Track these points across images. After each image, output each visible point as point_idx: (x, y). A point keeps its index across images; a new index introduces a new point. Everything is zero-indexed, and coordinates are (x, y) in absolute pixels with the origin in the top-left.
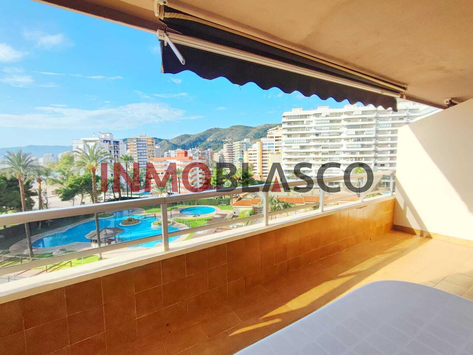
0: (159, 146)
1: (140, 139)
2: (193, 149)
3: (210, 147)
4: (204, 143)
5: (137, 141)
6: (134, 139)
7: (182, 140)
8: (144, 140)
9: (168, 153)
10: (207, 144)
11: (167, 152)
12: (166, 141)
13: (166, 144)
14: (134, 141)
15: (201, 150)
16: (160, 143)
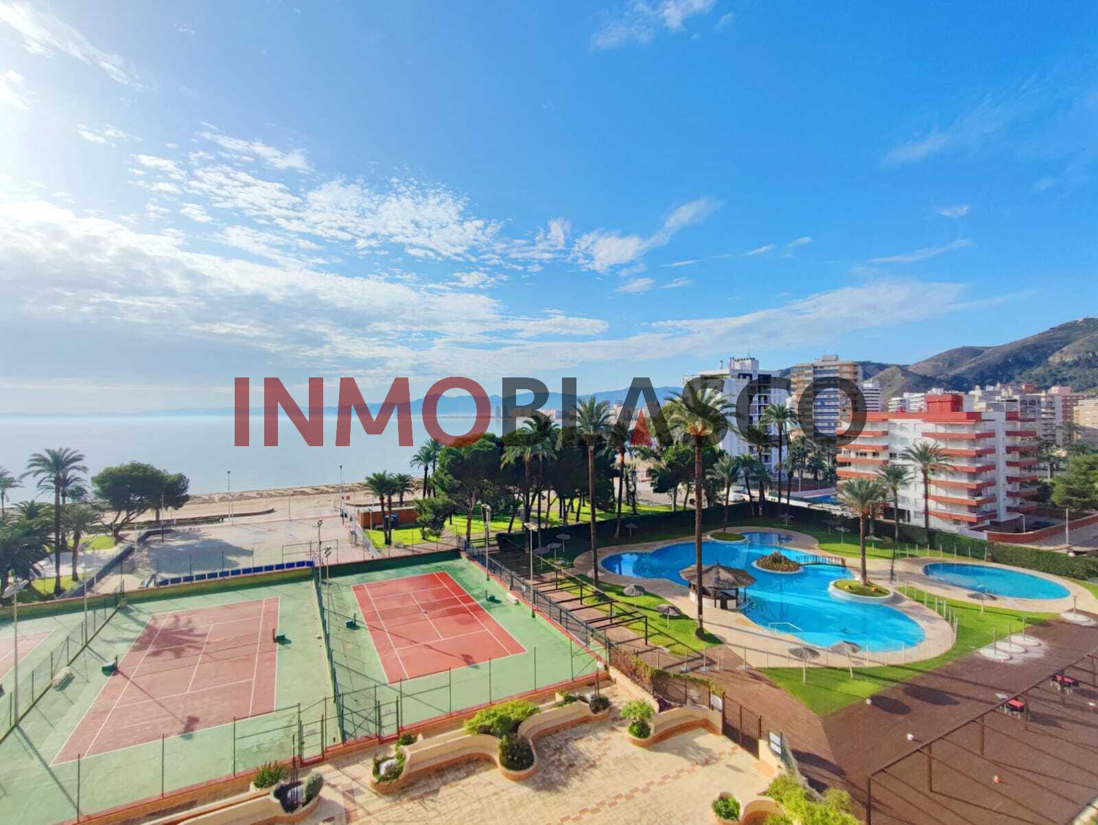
0: (877, 383)
1: (821, 367)
2: (990, 388)
3: (1062, 382)
4: (1038, 371)
5: (815, 372)
6: (808, 368)
7: (949, 366)
8: (831, 368)
9: (901, 401)
10: (1050, 371)
11: (900, 399)
12: (898, 369)
13: (899, 376)
14: (806, 372)
15: (1020, 392)
16: (881, 373)
